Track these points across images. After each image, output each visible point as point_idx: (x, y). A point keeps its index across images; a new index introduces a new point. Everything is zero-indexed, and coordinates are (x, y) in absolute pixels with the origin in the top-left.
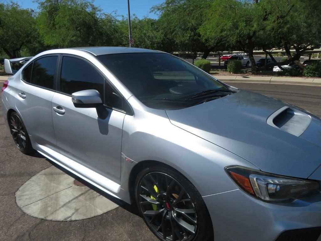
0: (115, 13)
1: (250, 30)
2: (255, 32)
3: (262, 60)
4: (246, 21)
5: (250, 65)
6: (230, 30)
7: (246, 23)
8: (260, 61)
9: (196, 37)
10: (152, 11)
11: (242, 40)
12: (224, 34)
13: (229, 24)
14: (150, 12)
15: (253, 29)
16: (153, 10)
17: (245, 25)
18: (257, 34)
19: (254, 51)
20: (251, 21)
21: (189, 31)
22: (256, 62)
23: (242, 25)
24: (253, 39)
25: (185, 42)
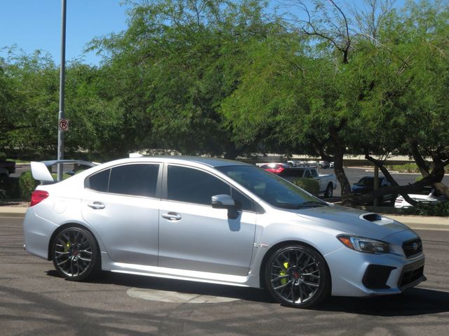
0: (10, 52)
1: (334, 116)
2: (344, 121)
3: (367, 181)
4: (326, 97)
5: (337, 192)
6: (292, 112)
7: (325, 100)
8: (362, 183)
9: (207, 120)
10: (92, 48)
11: (316, 134)
12: (278, 118)
13: (290, 100)
14: (88, 51)
15: (341, 114)
16: (94, 45)
17: (323, 104)
18: (349, 124)
19: (345, 158)
20: (336, 98)
21: (191, 105)
22: (352, 186)
23: (317, 104)
24: (342, 133)
25: (180, 130)
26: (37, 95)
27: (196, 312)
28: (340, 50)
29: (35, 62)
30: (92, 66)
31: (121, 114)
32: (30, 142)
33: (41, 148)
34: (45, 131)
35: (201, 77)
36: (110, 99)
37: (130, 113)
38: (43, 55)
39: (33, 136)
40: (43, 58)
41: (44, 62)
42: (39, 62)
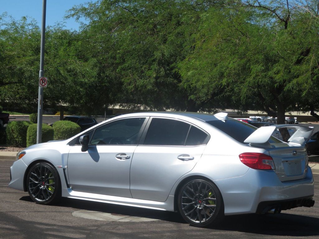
9: (170, 80)
10: (73, 15)
14: (68, 17)
16: (77, 12)
21: (155, 66)
25: (146, 87)
26: (24, 56)
27: (120, 227)
28: (281, 20)
29: (22, 27)
30: (72, 31)
31: (95, 74)
32: (18, 96)
33: (27, 102)
34: (30, 87)
35: (165, 41)
36: (86, 60)
37: (104, 73)
38: (28, 22)
39: (20, 91)
40: (29, 24)
41: (30, 27)
42: (26, 27)
